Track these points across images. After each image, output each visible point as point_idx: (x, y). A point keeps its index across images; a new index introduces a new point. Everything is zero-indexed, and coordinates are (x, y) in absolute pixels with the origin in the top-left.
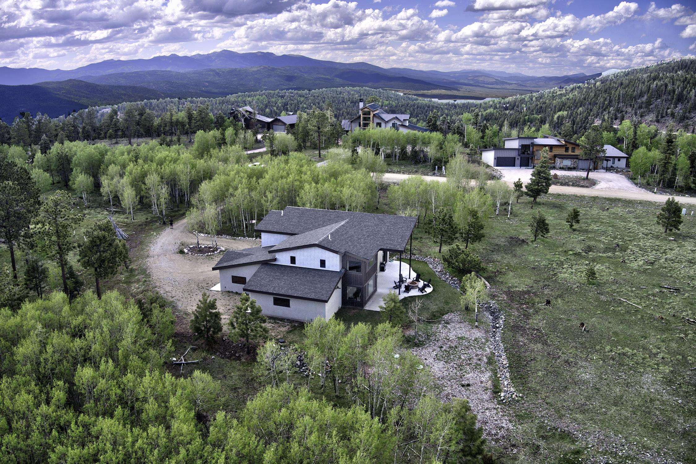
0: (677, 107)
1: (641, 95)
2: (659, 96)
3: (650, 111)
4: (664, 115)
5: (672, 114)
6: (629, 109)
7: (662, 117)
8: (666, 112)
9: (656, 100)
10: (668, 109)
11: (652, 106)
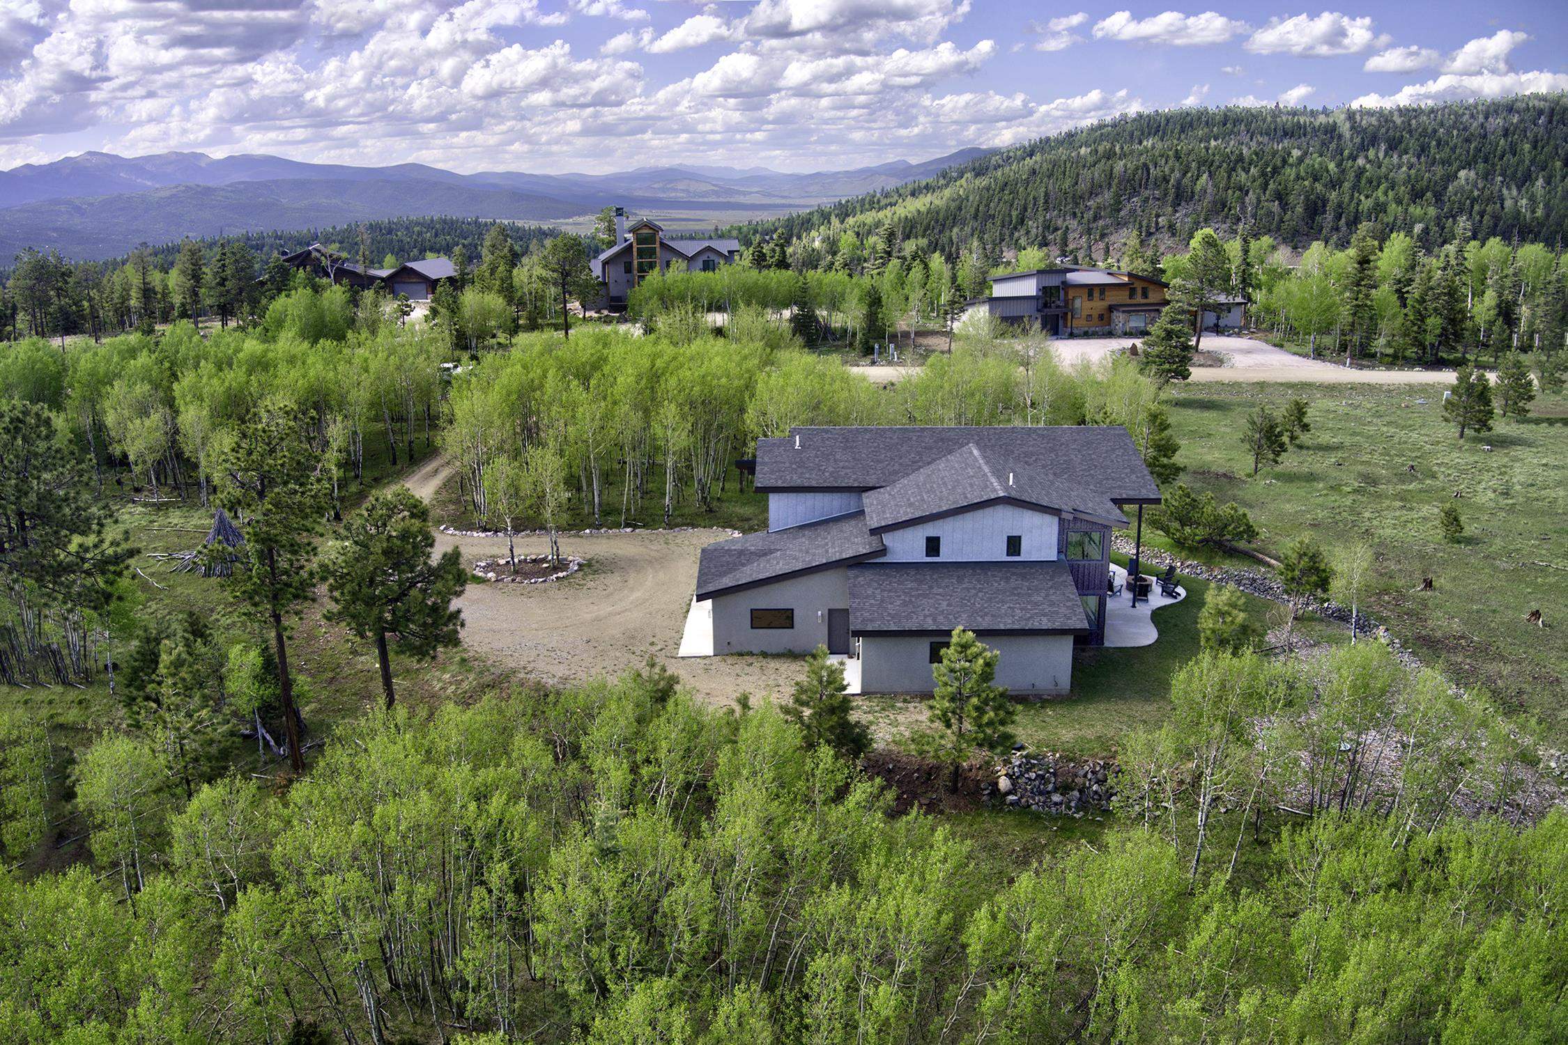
0: (1176, 211)
1: (1093, 192)
2: (1135, 192)
3: (1119, 225)
4: (1153, 230)
5: (1170, 227)
6: (1073, 224)
7: (1150, 234)
8: (1157, 223)
9: (1129, 199)
10: (1158, 216)
11: (1122, 213)
